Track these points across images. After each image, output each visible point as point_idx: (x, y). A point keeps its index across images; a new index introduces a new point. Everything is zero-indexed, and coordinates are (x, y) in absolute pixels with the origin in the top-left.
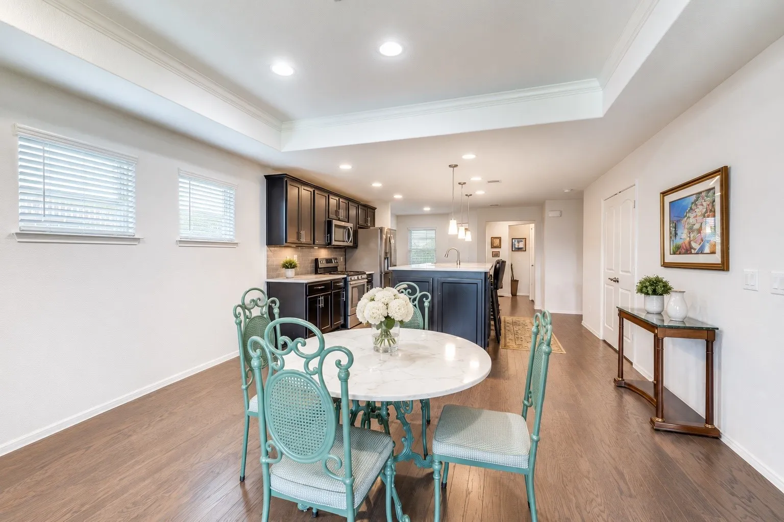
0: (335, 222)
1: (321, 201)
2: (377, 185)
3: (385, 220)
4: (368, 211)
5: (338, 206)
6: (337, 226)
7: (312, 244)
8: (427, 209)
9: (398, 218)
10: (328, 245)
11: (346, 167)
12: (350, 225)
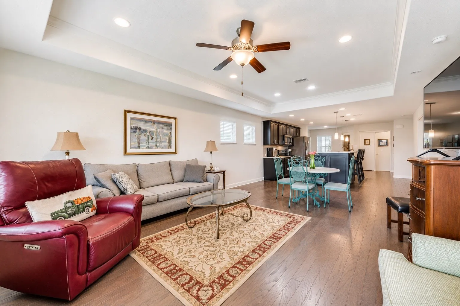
0: (285, 136)
1: (281, 127)
2: (302, 120)
3: (304, 133)
4: (298, 129)
5: (283, 128)
6: (286, 137)
7: (278, 144)
8: (326, 127)
9: (310, 131)
10: (283, 145)
11: (291, 116)
12: (291, 137)
